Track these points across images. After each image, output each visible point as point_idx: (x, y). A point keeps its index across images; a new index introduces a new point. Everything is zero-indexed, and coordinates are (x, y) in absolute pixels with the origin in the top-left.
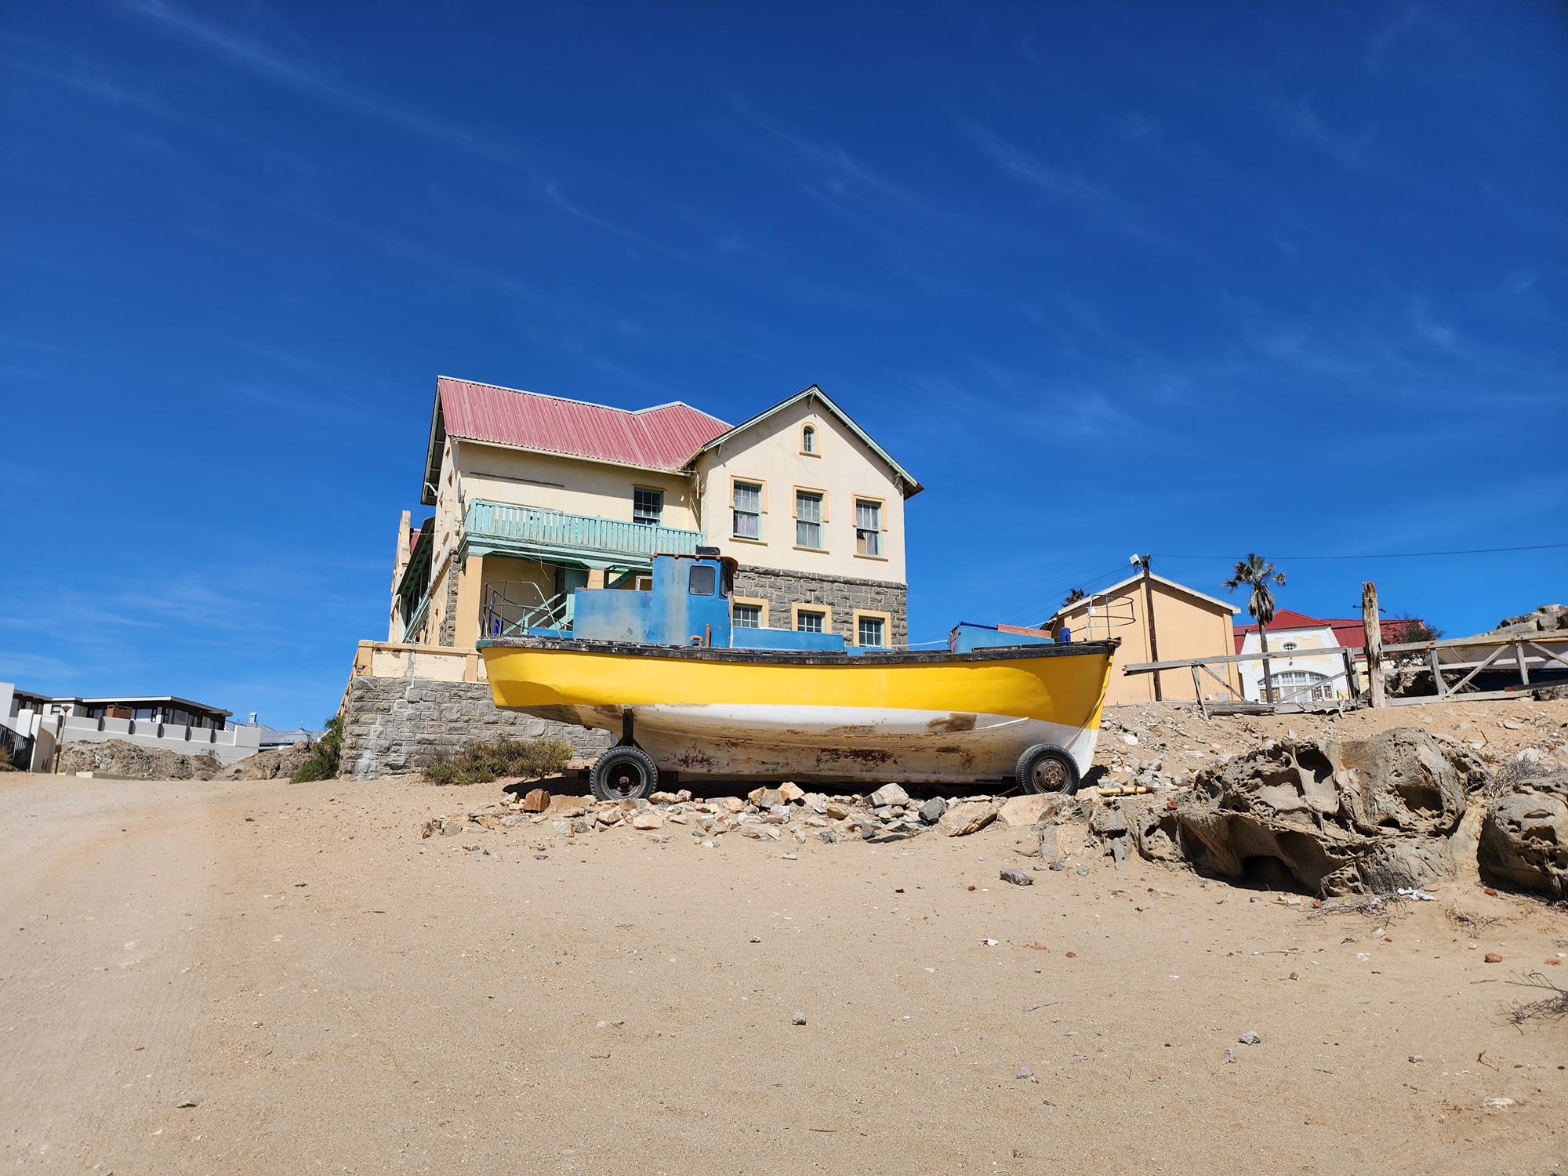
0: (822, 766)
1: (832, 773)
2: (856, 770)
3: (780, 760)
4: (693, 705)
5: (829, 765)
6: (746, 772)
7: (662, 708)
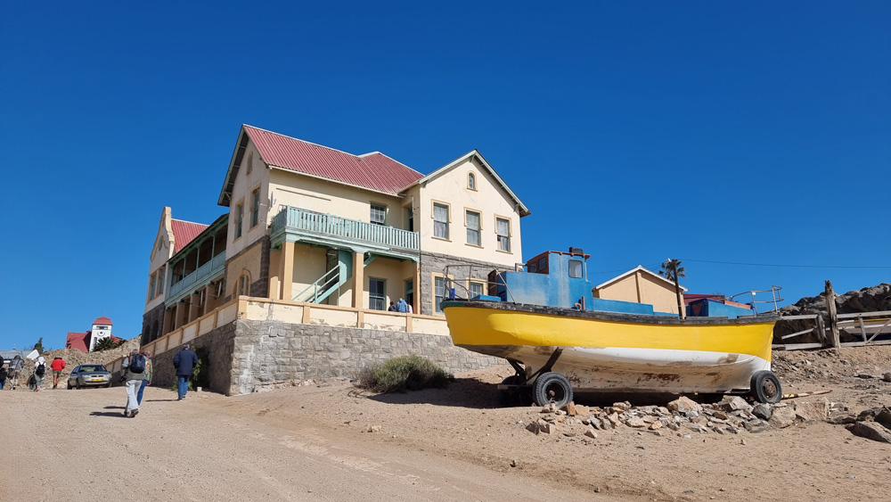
0: (640, 383)
1: (644, 388)
2: (657, 386)
3: (618, 380)
4: (597, 347)
5: (644, 383)
6: (599, 387)
7: (578, 348)
